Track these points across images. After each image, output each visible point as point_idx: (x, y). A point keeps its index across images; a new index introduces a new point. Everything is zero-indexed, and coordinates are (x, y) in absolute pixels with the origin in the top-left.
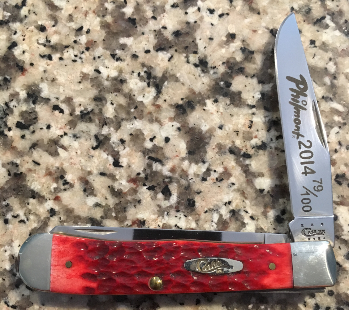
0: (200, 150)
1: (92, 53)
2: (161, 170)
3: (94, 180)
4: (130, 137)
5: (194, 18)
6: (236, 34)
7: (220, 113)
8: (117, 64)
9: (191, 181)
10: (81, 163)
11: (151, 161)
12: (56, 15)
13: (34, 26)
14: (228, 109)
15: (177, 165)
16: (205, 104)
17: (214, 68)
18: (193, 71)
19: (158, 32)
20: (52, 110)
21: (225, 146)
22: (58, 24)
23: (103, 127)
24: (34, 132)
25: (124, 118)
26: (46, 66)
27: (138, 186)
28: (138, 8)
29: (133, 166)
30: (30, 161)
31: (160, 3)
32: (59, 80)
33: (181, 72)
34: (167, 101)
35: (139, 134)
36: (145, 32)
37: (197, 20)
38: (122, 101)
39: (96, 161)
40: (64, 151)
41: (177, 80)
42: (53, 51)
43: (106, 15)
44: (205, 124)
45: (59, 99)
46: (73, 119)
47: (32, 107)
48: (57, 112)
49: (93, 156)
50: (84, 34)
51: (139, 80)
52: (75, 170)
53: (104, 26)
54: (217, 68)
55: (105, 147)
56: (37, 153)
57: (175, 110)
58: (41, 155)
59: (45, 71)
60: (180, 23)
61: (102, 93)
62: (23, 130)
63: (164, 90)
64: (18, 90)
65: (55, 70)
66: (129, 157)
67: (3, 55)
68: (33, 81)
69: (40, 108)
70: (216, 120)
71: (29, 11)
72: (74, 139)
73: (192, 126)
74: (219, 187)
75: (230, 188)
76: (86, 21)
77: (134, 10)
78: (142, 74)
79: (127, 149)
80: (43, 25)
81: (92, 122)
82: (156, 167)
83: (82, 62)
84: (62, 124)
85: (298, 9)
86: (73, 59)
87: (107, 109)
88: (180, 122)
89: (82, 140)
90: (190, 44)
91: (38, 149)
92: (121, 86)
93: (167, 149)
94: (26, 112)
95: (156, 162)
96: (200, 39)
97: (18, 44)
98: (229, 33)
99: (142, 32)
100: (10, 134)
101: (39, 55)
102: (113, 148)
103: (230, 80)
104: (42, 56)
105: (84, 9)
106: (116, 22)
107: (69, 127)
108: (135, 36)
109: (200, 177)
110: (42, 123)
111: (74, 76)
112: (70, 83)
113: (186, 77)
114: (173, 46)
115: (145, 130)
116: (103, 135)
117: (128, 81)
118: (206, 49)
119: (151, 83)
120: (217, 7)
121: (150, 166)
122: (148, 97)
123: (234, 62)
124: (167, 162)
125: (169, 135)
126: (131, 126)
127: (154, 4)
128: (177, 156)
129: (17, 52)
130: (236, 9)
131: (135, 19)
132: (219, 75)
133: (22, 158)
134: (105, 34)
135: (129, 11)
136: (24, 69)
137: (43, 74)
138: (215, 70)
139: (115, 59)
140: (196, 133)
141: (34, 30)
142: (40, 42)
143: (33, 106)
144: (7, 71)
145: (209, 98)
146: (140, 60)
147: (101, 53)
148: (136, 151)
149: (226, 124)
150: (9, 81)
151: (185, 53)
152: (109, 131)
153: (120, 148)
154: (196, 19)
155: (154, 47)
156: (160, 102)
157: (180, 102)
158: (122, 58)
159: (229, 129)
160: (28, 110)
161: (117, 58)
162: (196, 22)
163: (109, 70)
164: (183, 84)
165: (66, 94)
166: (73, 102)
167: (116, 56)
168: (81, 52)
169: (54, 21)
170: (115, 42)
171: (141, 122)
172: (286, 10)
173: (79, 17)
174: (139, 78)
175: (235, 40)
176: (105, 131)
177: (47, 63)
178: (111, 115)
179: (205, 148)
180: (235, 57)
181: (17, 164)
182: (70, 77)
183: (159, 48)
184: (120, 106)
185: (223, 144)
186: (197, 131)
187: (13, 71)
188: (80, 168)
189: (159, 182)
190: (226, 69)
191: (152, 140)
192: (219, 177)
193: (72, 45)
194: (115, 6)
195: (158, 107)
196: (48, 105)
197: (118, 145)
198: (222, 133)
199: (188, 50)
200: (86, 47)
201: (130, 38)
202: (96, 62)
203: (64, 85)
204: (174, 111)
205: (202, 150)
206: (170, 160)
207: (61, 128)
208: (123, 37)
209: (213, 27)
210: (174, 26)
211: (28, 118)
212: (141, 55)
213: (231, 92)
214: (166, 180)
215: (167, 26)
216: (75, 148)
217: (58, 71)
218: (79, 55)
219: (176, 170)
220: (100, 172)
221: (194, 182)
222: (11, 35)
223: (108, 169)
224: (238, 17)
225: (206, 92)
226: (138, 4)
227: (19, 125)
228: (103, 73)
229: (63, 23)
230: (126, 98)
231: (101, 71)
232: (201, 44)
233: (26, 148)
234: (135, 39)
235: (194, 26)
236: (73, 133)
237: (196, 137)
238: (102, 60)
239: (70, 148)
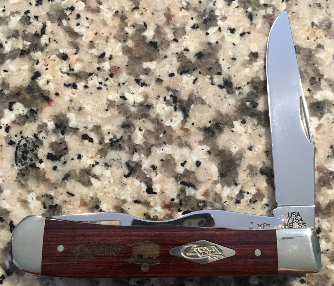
0: (232, 172)
1: (117, 80)
2: (195, 194)
3: (129, 208)
4: (161, 163)
5: (215, 39)
6: (259, 52)
7: (248, 134)
8: (142, 89)
9: (225, 204)
10: (114, 191)
11: (184, 186)
12: (77, 43)
13: (56, 55)
14: (256, 129)
15: (210, 189)
16: (232, 126)
17: (239, 88)
18: (218, 93)
19: (181, 54)
20: (81, 139)
21: (256, 168)
22: (80, 52)
23: (133, 154)
24: (65, 163)
25: (153, 143)
26: (71, 95)
27: (173, 212)
28: (159, 31)
29: (167, 192)
30: (65, 192)
31: (180, 25)
32: (86, 108)
33: (207, 94)
34: (195, 124)
35: (170, 159)
36: (168, 55)
37: (218, 41)
38: (150, 126)
39: (129, 188)
40: (97, 180)
41: (203, 102)
42: (77, 79)
43: (127, 40)
44: (234, 146)
45: (87, 128)
46: (103, 147)
47: (62, 138)
48: (86, 142)
49: (126, 184)
50: (107, 61)
51: (165, 104)
52: (110, 199)
53: (126, 51)
54: (242, 89)
55: (137, 174)
56: (70, 184)
57: (203, 133)
58: (74, 186)
59: (71, 100)
60: (202, 44)
61: (130, 119)
62: (54, 161)
63: (191, 113)
64: (45, 121)
65: (80, 98)
66: (162, 183)
67: (27, 86)
68: (60, 111)
69: (69, 138)
70: (245, 141)
71: (49, 39)
72: (106, 168)
73: (222, 149)
74: (253, 208)
75: (264, 210)
76: (108, 47)
77: (155, 33)
78: (168, 98)
79: (160, 175)
80: (64, 53)
81: (122, 150)
82: (190, 191)
83: (107, 89)
84: (92, 153)
85: (319, 24)
86: (98, 87)
87: (136, 136)
88: (209, 145)
89: (114, 168)
90: (213, 65)
91: (70, 179)
92: (148, 112)
93: (199, 173)
94: (56, 142)
95: (189, 187)
96: (223, 60)
97: (42, 74)
98: (251, 52)
99: (164, 55)
100: (42, 166)
101: (63, 84)
102: (145, 175)
103: (256, 100)
104: (67, 86)
105: (105, 34)
106: (137, 47)
107: (99, 156)
108: (157, 60)
109: (234, 200)
110: (72, 153)
111: (101, 104)
112: (97, 111)
113: (212, 99)
114: (196, 68)
115: (175, 155)
116: (134, 162)
117: (154, 106)
118: (230, 69)
119: (177, 107)
120: (238, 26)
121: (183, 191)
122: (176, 122)
123: (259, 82)
124: (200, 187)
125: (200, 159)
126: (162, 152)
127: (175, 26)
128: (209, 180)
129: (41, 82)
130: (257, 27)
131: (157, 42)
132: (245, 95)
133: (56, 189)
134: (128, 60)
135: (149, 34)
136: (50, 99)
137: (69, 103)
138: (240, 91)
139: (139, 85)
140: (226, 155)
141: (56, 59)
142: (63, 71)
143: (62, 136)
144: (33, 102)
145: (236, 119)
146: (165, 84)
147: (125, 78)
148: (168, 177)
149: (255, 145)
150: (36, 113)
151: (209, 75)
152: (140, 157)
153: (152, 175)
154: (218, 39)
155: (177, 70)
156: (188, 126)
157: (208, 125)
158: (146, 83)
159: (259, 150)
160: (57, 141)
161: (142, 83)
162: (217, 42)
163: (134, 96)
164: (210, 106)
165: (94, 123)
166: (101, 130)
167: (140, 81)
168: (106, 79)
169: (76, 48)
170: (138, 66)
171: (171, 146)
172: (307, 25)
173: (100, 43)
174: (165, 102)
175: (259, 59)
176: (136, 158)
177: (72, 92)
178: (140, 141)
179: (237, 171)
180: (259, 76)
181: (51, 196)
182: (97, 105)
183: (183, 71)
184: (149, 131)
185: (254, 165)
186: (227, 153)
187: (39, 101)
188: (114, 197)
189: (193, 207)
190: (251, 89)
191: (183, 165)
192: (252, 198)
193: (95, 72)
194: (135, 30)
195: (187, 130)
196: (76, 134)
197: (150, 172)
198: (252, 154)
199: (212, 71)
200: (109, 73)
201: (153, 62)
202: (121, 88)
203: (91, 113)
204: (203, 135)
205: (233, 172)
206: (203, 184)
207: (92, 158)
208: (146, 61)
209: (235, 46)
210: (195, 47)
211: (58, 149)
212: (166, 79)
213: (257, 112)
214: (201, 204)
215: (189, 48)
216: (108, 177)
217: (84, 99)
218: (103, 82)
219: (210, 194)
220: (134, 200)
221: (228, 205)
222: (33, 65)
223: (142, 197)
224: (259, 35)
225: (233, 113)
226: (158, 27)
227: (50, 157)
228: (129, 100)
229: (84, 50)
230: (154, 123)
231: (127, 98)
232: (224, 65)
233: (59, 180)
234: (158, 63)
235: (215, 46)
236: (104, 161)
237: (226, 159)
238: (127, 86)
239: (103, 177)
